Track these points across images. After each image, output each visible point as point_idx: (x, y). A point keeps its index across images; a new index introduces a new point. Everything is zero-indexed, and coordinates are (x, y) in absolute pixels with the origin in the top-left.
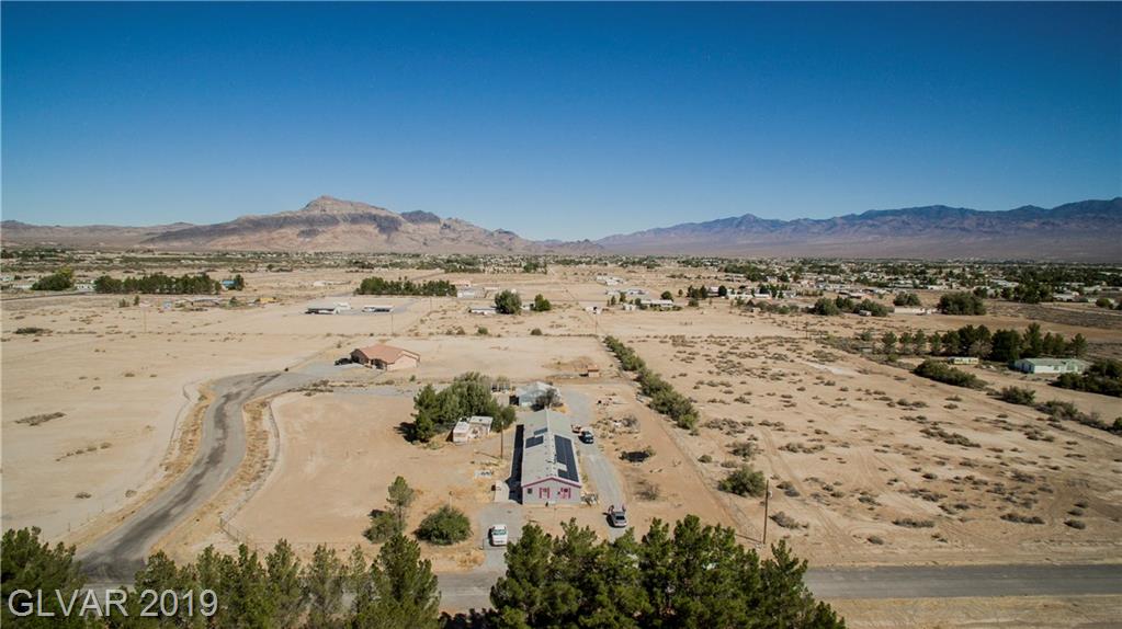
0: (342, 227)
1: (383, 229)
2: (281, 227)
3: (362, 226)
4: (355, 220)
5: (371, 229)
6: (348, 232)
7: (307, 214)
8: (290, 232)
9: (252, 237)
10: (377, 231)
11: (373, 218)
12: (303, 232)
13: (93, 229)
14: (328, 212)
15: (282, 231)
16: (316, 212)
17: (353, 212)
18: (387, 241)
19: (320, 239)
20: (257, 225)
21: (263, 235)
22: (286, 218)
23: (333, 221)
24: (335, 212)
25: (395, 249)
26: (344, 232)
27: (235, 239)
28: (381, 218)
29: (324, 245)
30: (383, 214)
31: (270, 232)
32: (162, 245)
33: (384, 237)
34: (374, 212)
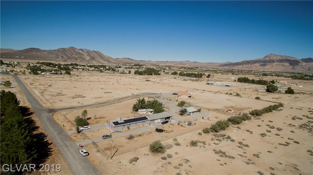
0: (276, 63)
1: (291, 64)
2: (255, 63)
3: (283, 63)
4: (281, 61)
5: (287, 64)
6: (277, 65)
7: (264, 59)
8: (257, 65)
9: (245, 66)
10: (289, 65)
11: (288, 61)
12: (261, 65)
13: (209, 63)
14: (271, 58)
15: (255, 64)
16: (268, 59)
17: (281, 59)
18: (292, 68)
19: (267, 67)
20: (248, 62)
21: (249, 65)
22: (257, 60)
23: (273, 61)
24: (274, 59)
25: (294, 71)
26: (276, 65)
27: (241, 66)
28: (291, 60)
29: (268, 69)
30: (293, 59)
31: (251, 65)
32: (222, 67)
33: (292, 67)
34: (289, 58)
